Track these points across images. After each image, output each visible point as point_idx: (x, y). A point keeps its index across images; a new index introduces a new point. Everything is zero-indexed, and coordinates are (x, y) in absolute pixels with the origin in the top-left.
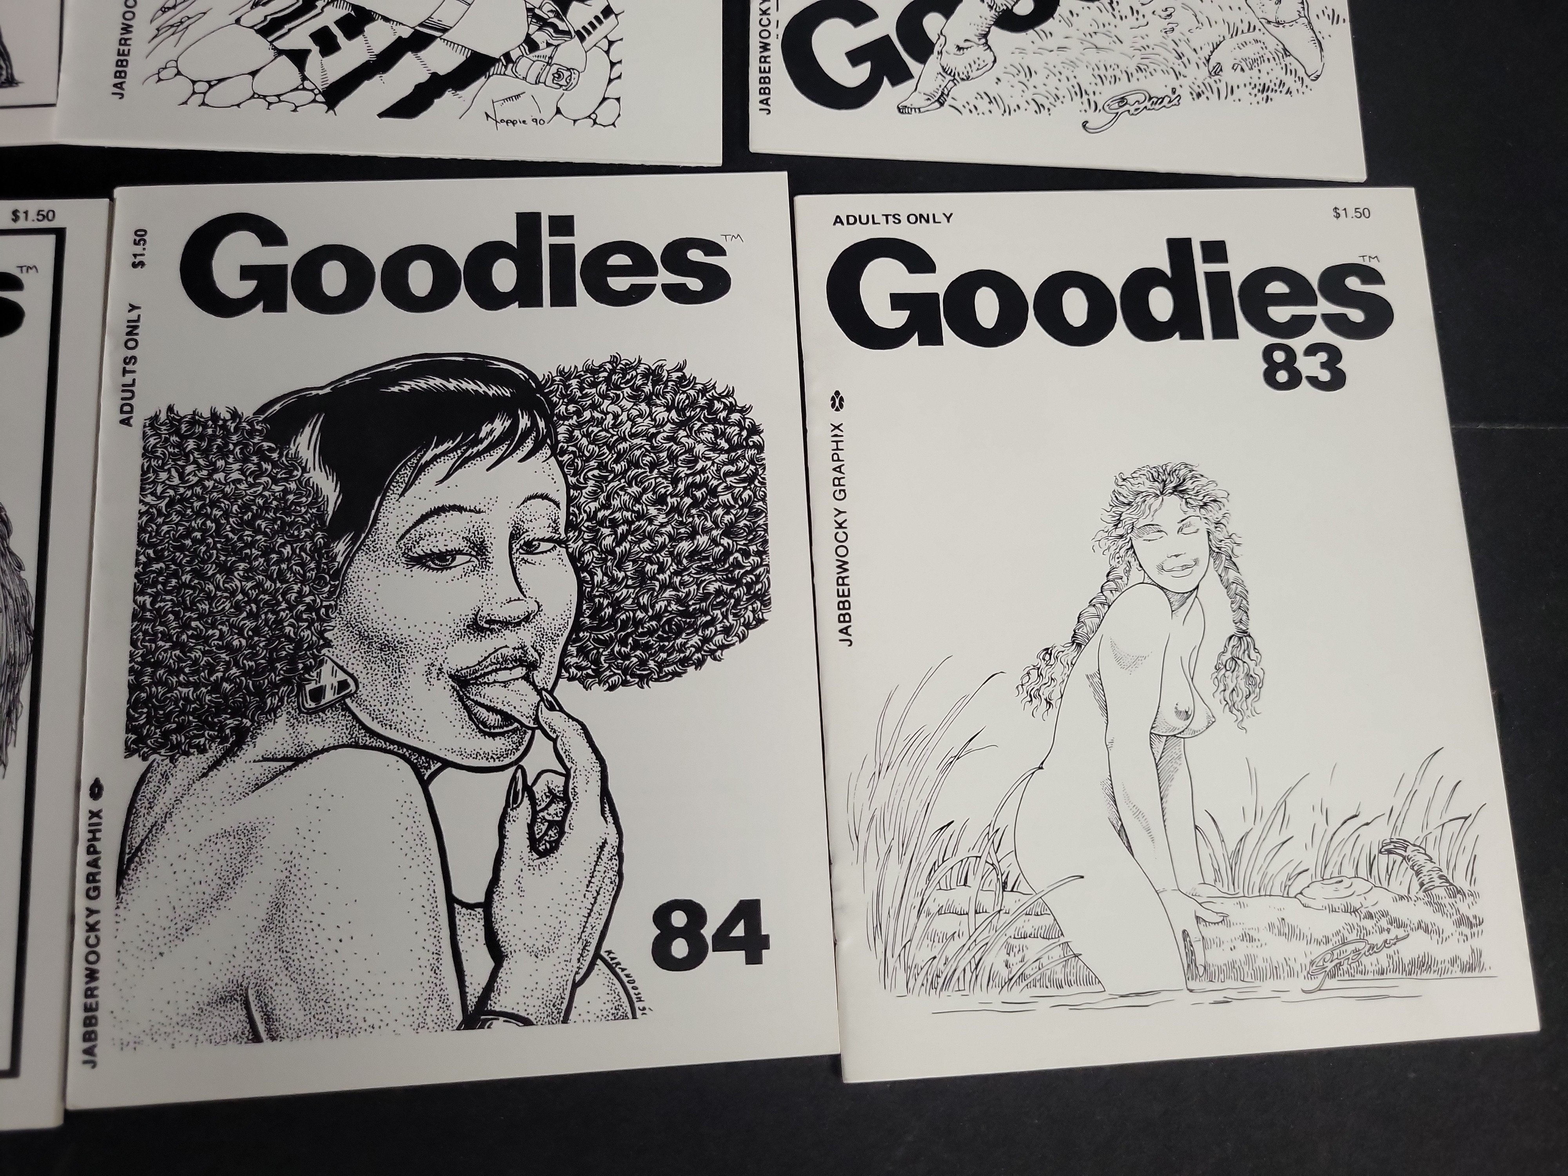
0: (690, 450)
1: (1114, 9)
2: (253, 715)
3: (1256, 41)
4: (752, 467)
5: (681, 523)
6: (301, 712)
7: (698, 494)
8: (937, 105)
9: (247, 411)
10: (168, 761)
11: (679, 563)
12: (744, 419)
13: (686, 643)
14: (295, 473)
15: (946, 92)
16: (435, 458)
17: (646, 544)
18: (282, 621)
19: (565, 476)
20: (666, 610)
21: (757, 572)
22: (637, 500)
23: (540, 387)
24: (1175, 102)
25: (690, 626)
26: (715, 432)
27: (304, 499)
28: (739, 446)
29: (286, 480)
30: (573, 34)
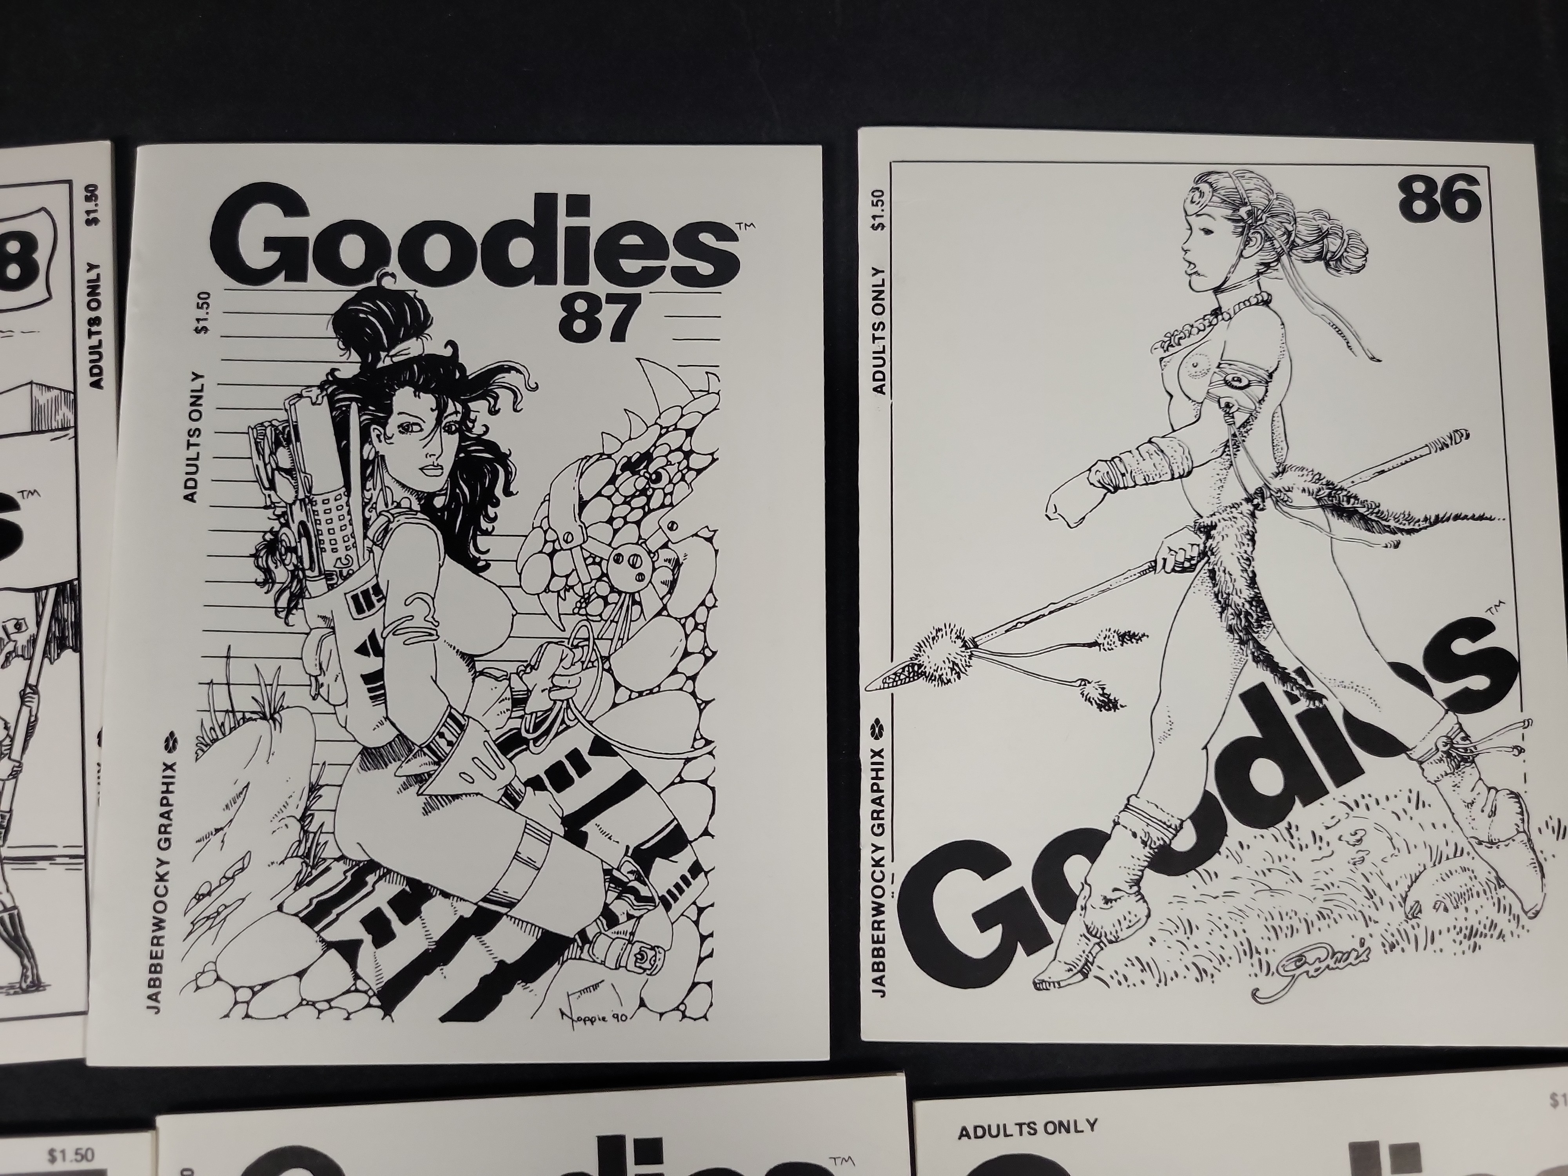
1: (1292, 837)
3: (1464, 869)
8: (1080, 977)
15: (1091, 959)
24: (1364, 957)
30: (657, 901)
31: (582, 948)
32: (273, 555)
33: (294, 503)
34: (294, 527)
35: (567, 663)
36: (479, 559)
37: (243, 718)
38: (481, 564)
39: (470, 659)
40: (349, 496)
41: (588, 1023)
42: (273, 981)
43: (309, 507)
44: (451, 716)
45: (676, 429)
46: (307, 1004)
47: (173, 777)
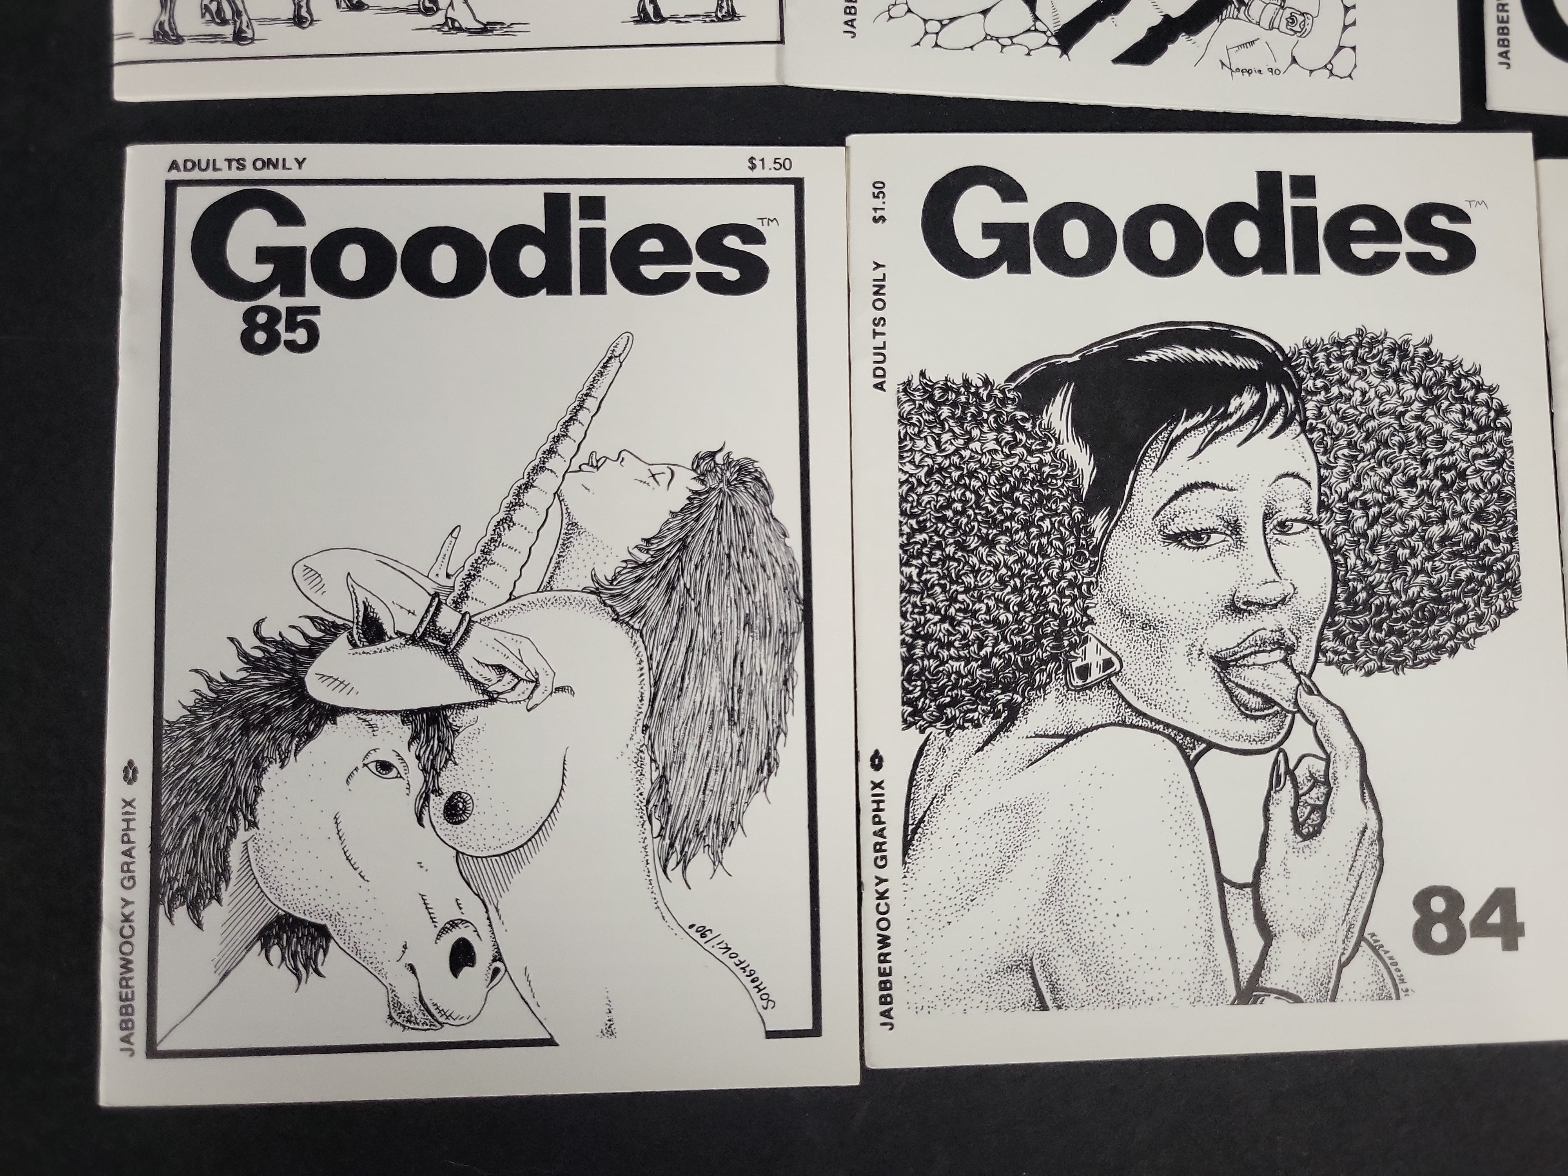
0: (1439, 430)
2: (1023, 691)
4: (1500, 450)
5: (1431, 507)
6: (1069, 689)
7: (1448, 477)
9: (999, 380)
10: (944, 734)
11: (1431, 548)
12: (1492, 399)
13: (1439, 630)
14: (1049, 444)
16: (1186, 432)
17: (1398, 528)
18: (1045, 597)
19: (1315, 454)
20: (1419, 596)
21: (1507, 559)
22: (1388, 481)
23: (1288, 360)
25: (1443, 613)
26: (1463, 411)
27: (1059, 472)
28: (1487, 427)
29: (1040, 451)
31: (1239, 9)
42: (960, 17)
46: (991, 39)
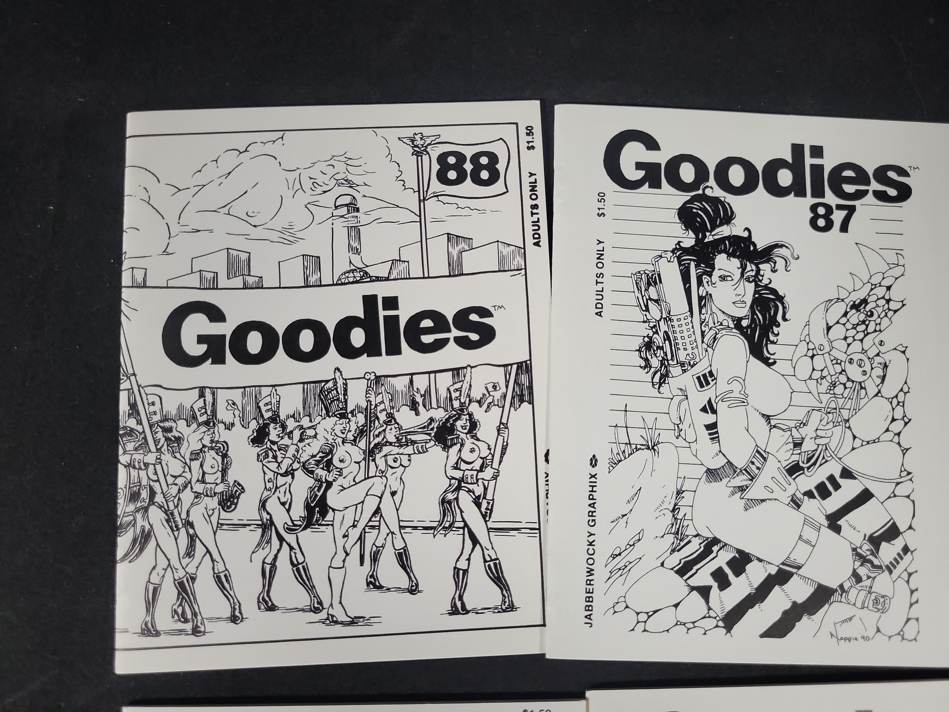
30: (884, 568)
31: (841, 595)
32: (650, 350)
33: (660, 320)
34: (661, 334)
35: (824, 422)
36: (770, 358)
37: (636, 448)
38: (771, 361)
39: (768, 418)
40: (692, 317)
41: (847, 641)
42: (661, 609)
43: (669, 322)
44: (758, 451)
45: (880, 286)
46: (681, 624)
47: (596, 482)
